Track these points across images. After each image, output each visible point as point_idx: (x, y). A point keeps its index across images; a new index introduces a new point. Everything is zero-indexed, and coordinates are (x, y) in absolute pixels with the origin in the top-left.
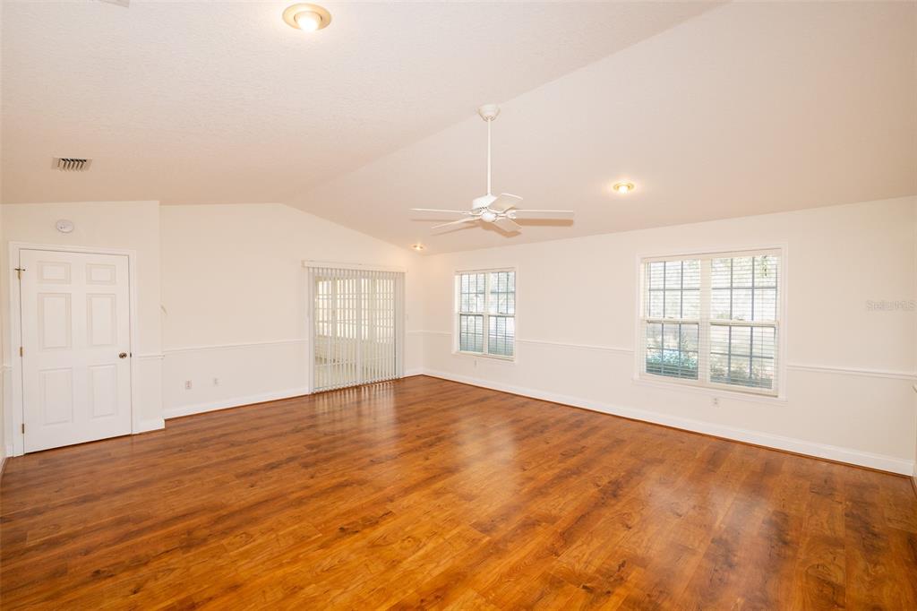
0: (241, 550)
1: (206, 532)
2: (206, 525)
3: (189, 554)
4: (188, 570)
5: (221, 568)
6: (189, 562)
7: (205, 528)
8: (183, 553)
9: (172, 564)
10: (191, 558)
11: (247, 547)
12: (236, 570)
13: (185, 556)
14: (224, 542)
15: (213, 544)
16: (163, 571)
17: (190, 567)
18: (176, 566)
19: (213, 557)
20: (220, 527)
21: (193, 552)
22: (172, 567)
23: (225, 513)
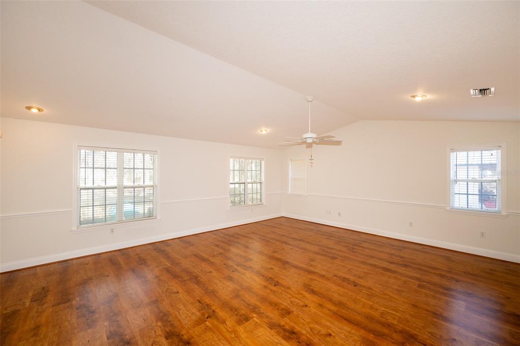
0: (394, 313)
1: (395, 336)
2: (390, 339)
3: (416, 333)
4: (424, 327)
5: (410, 315)
6: (420, 329)
7: (392, 338)
8: (418, 335)
9: (428, 336)
10: (418, 330)
11: (390, 312)
12: (407, 309)
13: (418, 333)
14: (395, 322)
15: (400, 327)
16: (435, 337)
17: (422, 327)
18: (427, 333)
19: (408, 321)
20: (386, 331)
21: (413, 332)
22: (429, 335)
23: (372, 335)
